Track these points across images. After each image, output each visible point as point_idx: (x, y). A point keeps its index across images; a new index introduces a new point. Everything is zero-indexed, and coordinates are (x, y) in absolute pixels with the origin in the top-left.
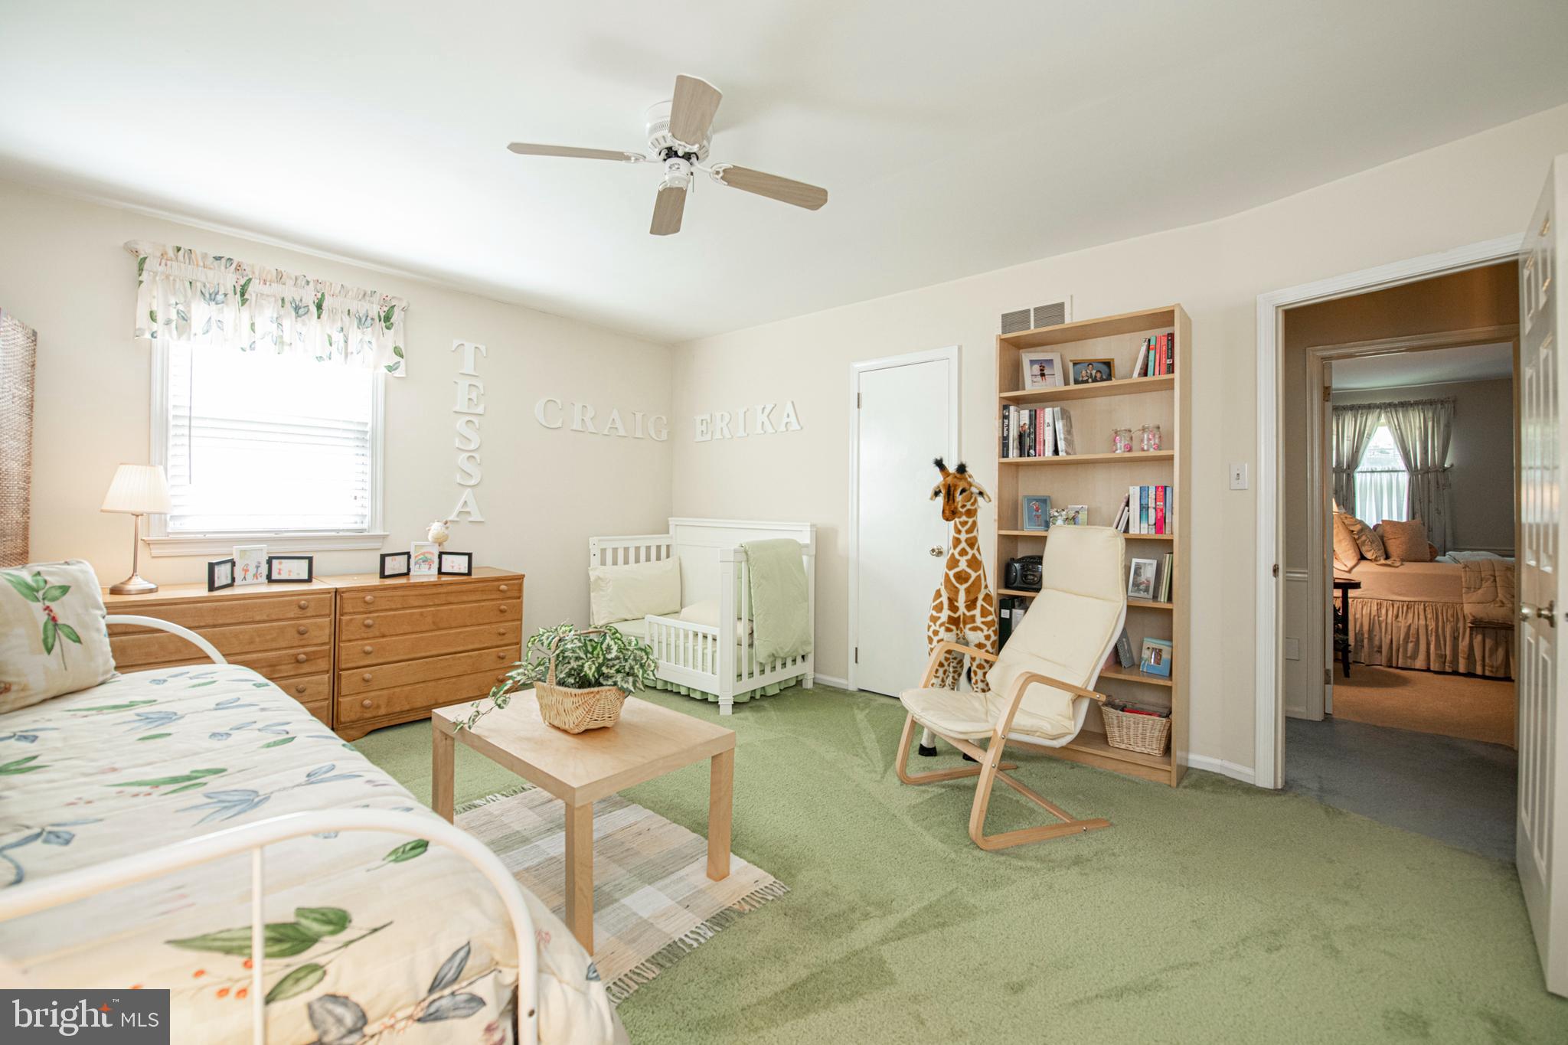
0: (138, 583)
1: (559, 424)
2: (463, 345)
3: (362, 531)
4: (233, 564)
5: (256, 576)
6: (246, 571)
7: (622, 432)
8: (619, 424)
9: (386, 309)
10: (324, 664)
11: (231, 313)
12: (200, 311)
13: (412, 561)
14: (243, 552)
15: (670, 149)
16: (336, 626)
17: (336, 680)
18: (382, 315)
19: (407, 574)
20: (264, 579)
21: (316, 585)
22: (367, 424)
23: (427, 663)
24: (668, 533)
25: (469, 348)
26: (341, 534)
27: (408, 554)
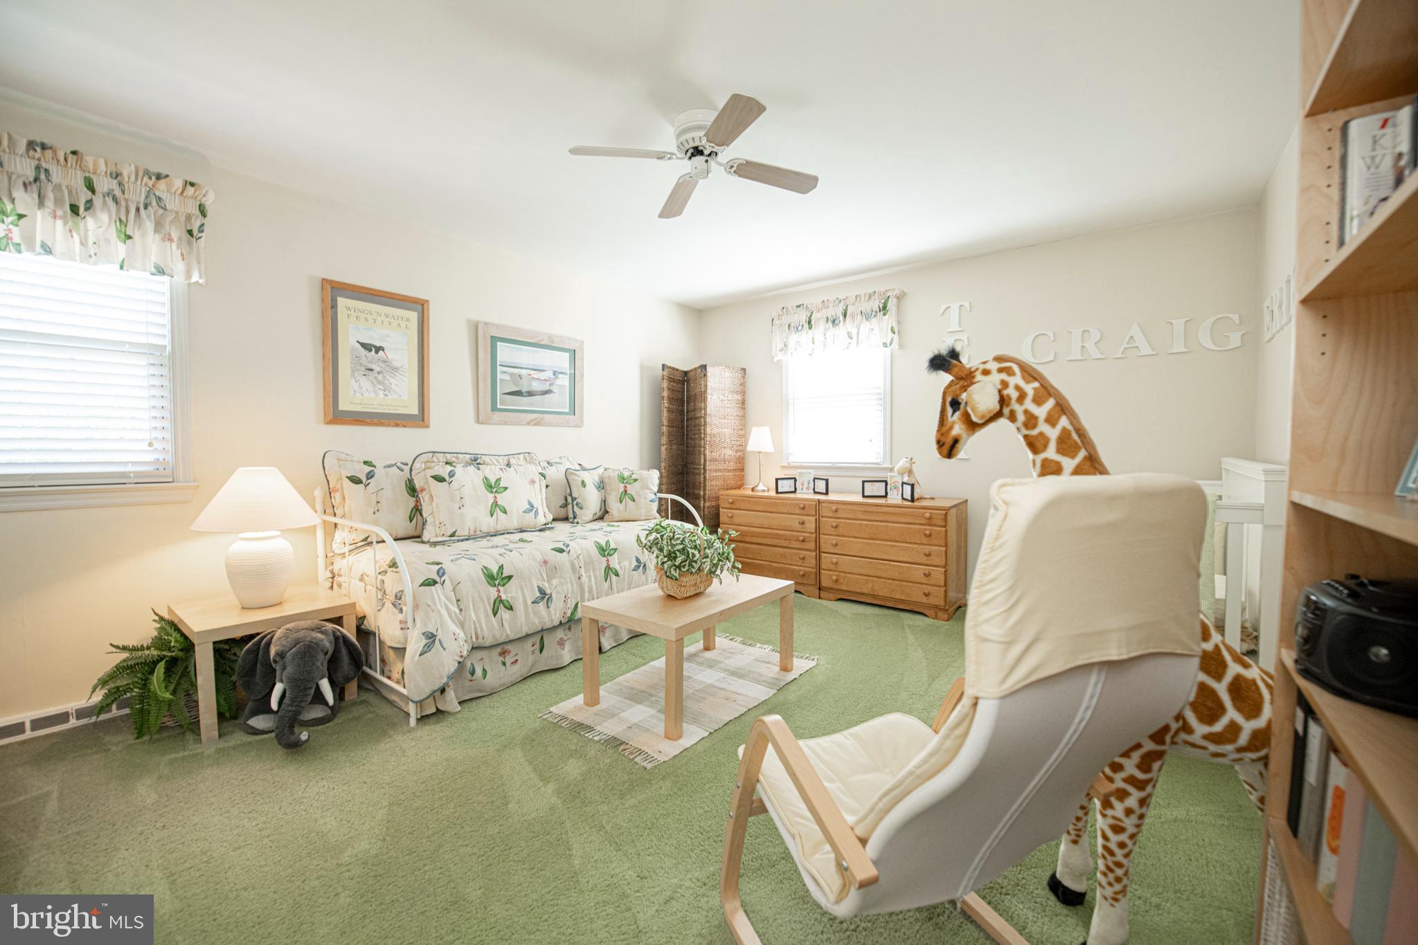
0: (761, 487)
1: (1051, 358)
2: (949, 307)
3: (877, 464)
4: (796, 480)
5: (808, 488)
6: (803, 485)
7: (1146, 351)
8: (1140, 341)
9: (883, 301)
10: (812, 545)
11: (805, 336)
12: (794, 338)
13: (888, 487)
14: (800, 473)
15: (696, 148)
16: (818, 522)
17: (818, 558)
18: (881, 306)
19: (886, 496)
20: (812, 491)
21: (798, 495)
22: (880, 388)
23: (871, 563)
24: (1221, 479)
25: (955, 308)
26: (866, 466)
27: (886, 482)
